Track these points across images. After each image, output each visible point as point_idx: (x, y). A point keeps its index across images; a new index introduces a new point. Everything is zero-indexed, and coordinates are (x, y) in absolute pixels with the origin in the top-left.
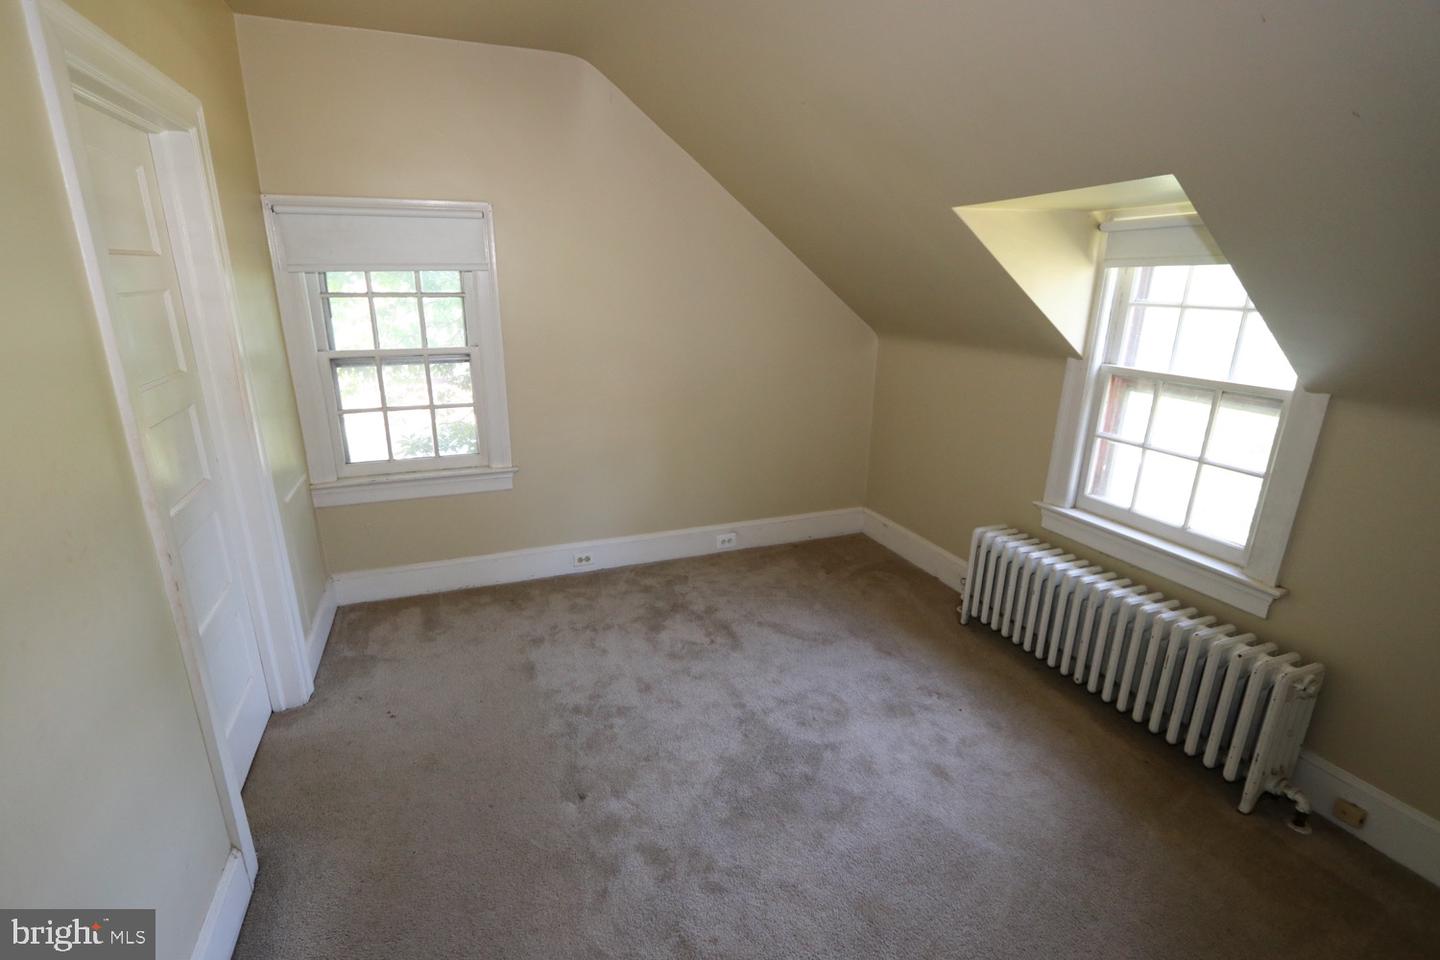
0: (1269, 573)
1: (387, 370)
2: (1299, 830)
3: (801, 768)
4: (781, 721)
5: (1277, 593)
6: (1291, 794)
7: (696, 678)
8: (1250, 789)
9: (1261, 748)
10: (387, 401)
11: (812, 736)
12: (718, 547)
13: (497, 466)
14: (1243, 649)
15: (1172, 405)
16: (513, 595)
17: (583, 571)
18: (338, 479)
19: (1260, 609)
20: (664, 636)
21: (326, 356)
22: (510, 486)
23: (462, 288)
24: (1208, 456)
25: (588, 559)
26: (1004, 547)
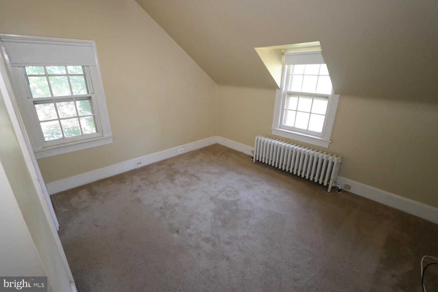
0: (328, 138)
1: (58, 104)
2: (339, 193)
3: (234, 208)
4: (221, 197)
5: (331, 142)
6: (337, 186)
7: (192, 191)
8: (330, 187)
9: (332, 177)
10: (60, 116)
11: (232, 199)
12: (180, 153)
13: (106, 136)
14: (326, 156)
15: (302, 100)
16: (120, 178)
17: (139, 167)
18: (43, 148)
19: (326, 146)
20: (176, 181)
21: (31, 101)
22: (112, 142)
23: (84, 72)
24: (312, 112)
25: (140, 163)
26: (265, 140)
